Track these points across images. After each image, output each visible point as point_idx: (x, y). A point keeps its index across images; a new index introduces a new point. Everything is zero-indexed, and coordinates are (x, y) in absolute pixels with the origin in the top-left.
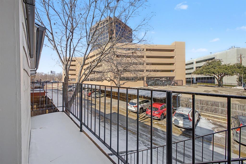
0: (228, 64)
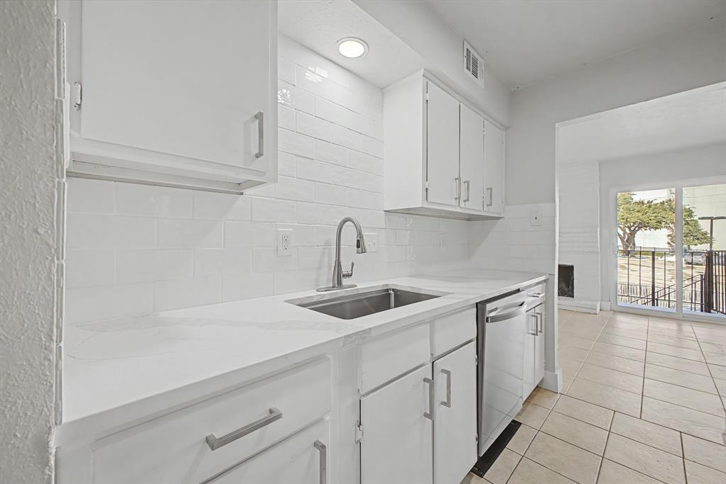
0: (648, 202)
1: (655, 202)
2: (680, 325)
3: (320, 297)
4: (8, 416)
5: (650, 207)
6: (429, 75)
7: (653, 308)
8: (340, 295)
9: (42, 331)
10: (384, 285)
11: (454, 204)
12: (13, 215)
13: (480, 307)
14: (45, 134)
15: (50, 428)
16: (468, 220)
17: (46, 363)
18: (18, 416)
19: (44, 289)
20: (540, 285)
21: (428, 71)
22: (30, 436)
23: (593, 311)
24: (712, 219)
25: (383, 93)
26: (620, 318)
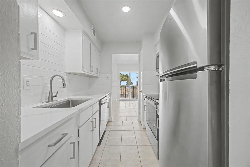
1: (124, 75)
2: (130, 102)
3: (46, 105)
4: (8, 142)
5: (123, 76)
6: (83, 32)
7: (125, 99)
8: (54, 104)
9: (16, 112)
10: (68, 99)
11: (89, 72)
12: (9, 72)
13: (100, 101)
14: (16, 45)
15: (19, 144)
16: (89, 77)
17: (18, 122)
18: (11, 141)
19: (17, 98)
20: (109, 95)
21: (84, 31)
22: (14, 148)
23: (116, 101)
24: (133, 79)
25: (65, 31)
26: (121, 102)
